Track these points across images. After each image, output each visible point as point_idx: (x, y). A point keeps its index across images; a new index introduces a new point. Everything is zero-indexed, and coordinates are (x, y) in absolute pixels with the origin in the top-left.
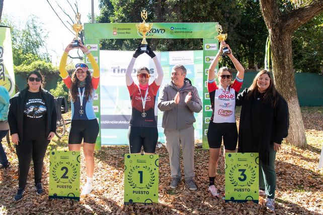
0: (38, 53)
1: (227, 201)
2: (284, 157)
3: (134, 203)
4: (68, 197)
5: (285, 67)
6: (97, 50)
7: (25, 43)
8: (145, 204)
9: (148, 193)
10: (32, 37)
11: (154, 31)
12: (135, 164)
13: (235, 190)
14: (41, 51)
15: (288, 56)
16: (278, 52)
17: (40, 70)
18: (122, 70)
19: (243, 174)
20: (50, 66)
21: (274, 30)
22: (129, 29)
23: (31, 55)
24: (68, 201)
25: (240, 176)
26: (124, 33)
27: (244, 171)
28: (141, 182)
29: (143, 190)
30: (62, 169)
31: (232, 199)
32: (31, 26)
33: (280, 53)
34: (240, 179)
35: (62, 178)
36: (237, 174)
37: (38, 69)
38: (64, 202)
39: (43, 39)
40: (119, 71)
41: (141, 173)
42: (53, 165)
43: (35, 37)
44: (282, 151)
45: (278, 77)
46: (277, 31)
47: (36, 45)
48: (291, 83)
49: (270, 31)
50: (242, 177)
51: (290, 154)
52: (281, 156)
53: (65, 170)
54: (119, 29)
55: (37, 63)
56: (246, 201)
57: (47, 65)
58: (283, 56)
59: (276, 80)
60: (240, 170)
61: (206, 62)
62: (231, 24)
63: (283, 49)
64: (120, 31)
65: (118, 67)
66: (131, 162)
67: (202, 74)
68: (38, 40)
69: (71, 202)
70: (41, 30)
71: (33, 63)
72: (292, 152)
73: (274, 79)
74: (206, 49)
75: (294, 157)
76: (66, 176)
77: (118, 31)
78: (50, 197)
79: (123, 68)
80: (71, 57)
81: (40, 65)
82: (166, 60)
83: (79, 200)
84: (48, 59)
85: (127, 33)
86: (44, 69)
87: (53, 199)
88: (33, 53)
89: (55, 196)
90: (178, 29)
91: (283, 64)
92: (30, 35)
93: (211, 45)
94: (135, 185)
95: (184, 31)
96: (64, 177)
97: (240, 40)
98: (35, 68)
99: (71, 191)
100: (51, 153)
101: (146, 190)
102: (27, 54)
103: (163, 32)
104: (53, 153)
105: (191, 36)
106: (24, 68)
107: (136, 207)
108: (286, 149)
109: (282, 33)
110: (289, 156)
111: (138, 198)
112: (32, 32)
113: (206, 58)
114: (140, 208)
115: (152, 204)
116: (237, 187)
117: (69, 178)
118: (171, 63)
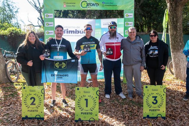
0: (12, 23)
1: (144, 118)
2: (177, 88)
3: (82, 121)
4: (36, 118)
5: (177, 29)
6: (52, 17)
7: (2, 16)
8: (90, 121)
9: (91, 114)
10: (7, 12)
11: (91, 5)
12: (82, 94)
13: (150, 110)
14: (13, 21)
15: (180, 21)
16: (173, 19)
17: (13, 33)
18: (70, 31)
19: (155, 100)
20: (20, 31)
21: (171, 4)
22: (74, 3)
23: (6, 24)
24: (36, 121)
25: (153, 101)
26: (71, 6)
27: (156, 97)
28: (87, 106)
29: (88, 112)
30: (31, 99)
31: (148, 116)
32: (6, 4)
33: (175, 19)
34: (153, 103)
35: (31, 105)
36: (151, 100)
37: (12, 33)
38: (33, 121)
39: (15, 13)
40: (67, 32)
41: (86, 100)
42: (24, 97)
43: (9, 12)
44: (174, 84)
45: (172, 36)
46: (174, 4)
47: (10, 17)
48: (181, 39)
49: (168, 5)
50: (155, 102)
51: (180, 86)
52: (175, 87)
53: (33, 99)
54: (67, 3)
55: (11, 29)
56: (157, 117)
57: (18, 30)
58: (177, 22)
59: (171, 38)
60: (153, 97)
61: (126, 26)
62: (138, 3)
63: (176, 17)
64: (68, 5)
65: (67, 29)
66: (80, 92)
67: (123, 34)
68: (11, 14)
69: (38, 121)
70: (13, 7)
71: (8, 29)
72: (181, 84)
73: (170, 37)
74: (126, 17)
75: (183, 88)
76: (34, 103)
77: (66, 5)
78: (23, 118)
79: (70, 30)
80: (33, 26)
81: (13, 30)
82: (99, 25)
83: (43, 120)
84: (18, 26)
85: (73, 6)
86: (16, 33)
87: (25, 120)
88: (8, 23)
89: (27, 118)
90: (107, 3)
91: (176, 27)
92: (6, 11)
93: (129, 14)
94: (82, 108)
95: (112, 4)
96: (33, 104)
97: (143, 14)
98: (10, 32)
99: (37, 113)
100: (23, 88)
101: (90, 111)
102: (4, 23)
103: (97, 5)
104: (24, 88)
105: (116, 8)
106: (2, 32)
107: (84, 124)
108: (177, 82)
109: (176, 6)
110: (180, 87)
111: (85, 117)
112: (7, 9)
113: (125, 23)
114: (86, 124)
115: (94, 121)
116: (152, 108)
117: (36, 105)
118: (102, 26)
